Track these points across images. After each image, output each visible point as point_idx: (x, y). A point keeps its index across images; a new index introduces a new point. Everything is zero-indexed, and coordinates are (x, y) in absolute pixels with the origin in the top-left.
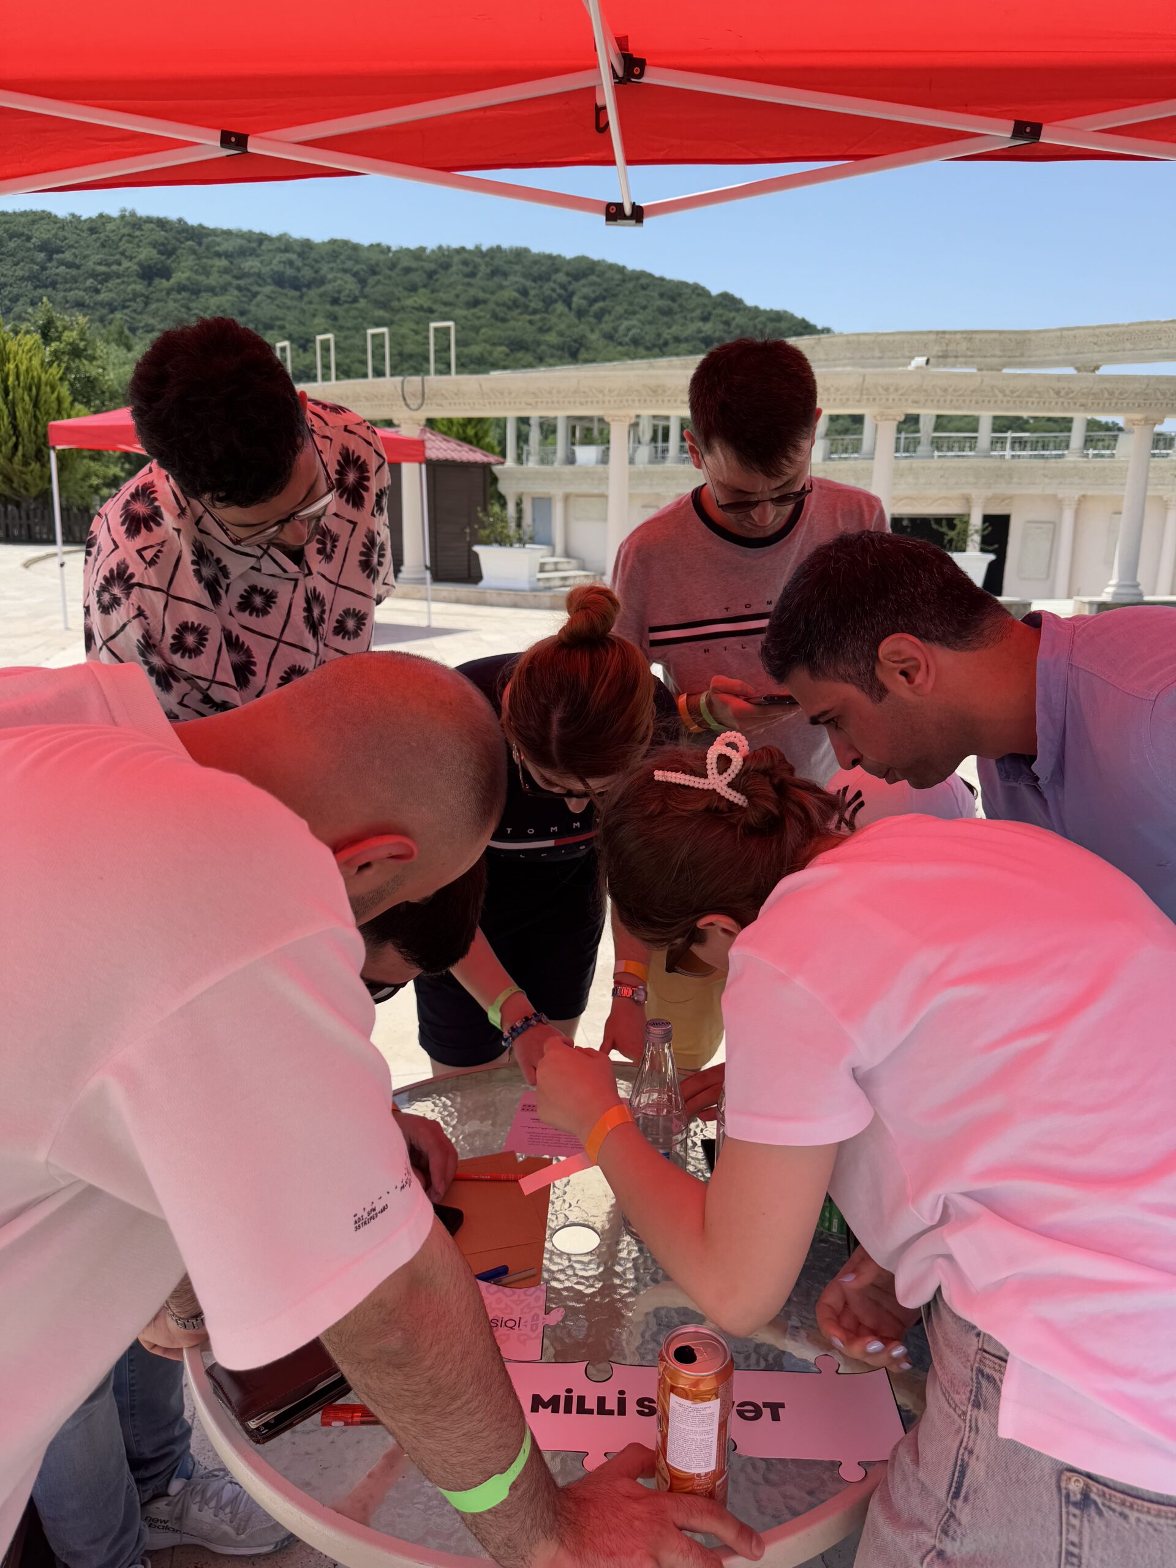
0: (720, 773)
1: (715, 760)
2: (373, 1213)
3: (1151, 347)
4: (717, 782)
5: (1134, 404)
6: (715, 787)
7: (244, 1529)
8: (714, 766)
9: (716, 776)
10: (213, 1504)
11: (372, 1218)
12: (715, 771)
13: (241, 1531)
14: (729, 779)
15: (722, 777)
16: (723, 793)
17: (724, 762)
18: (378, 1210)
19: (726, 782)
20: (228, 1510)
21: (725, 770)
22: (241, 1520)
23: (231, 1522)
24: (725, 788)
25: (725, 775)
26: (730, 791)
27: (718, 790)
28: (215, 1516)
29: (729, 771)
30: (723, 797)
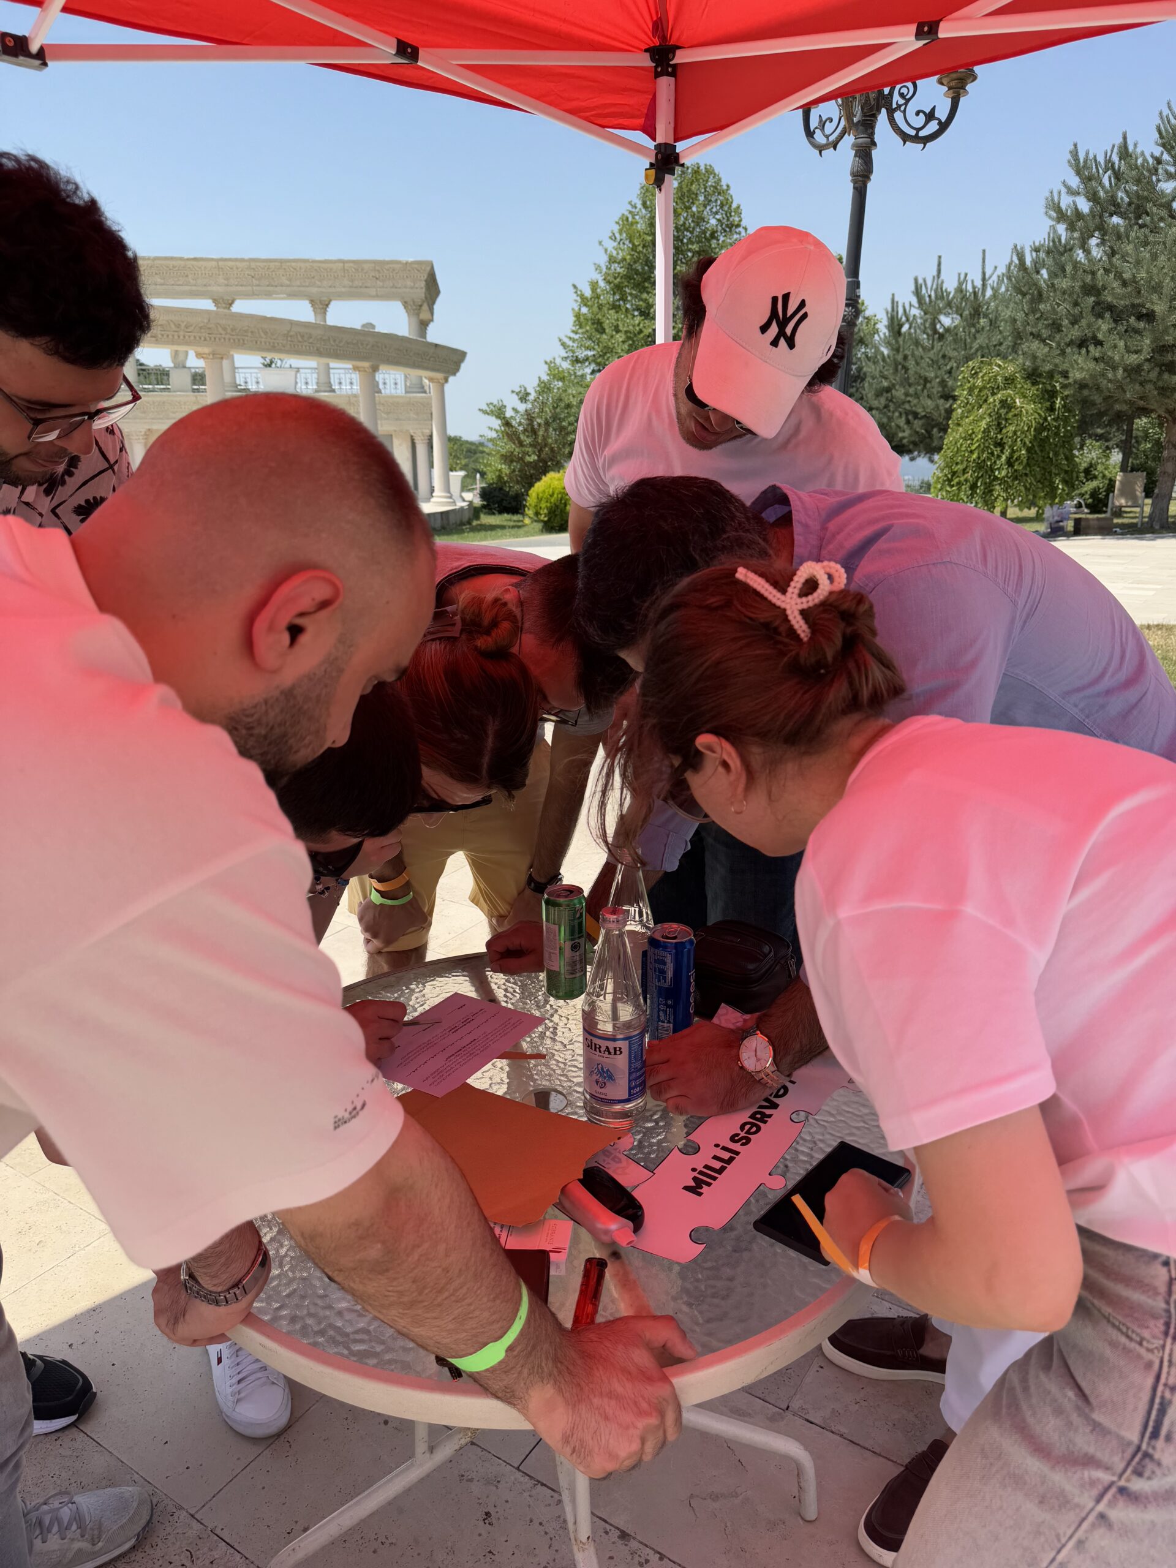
0: (800, 595)
1: (802, 580)
2: (355, 1112)
3: (181, 283)
4: (792, 603)
5: (200, 338)
6: (788, 607)
7: (99, 1538)
8: (799, 585)
9: (795, 596)
10: (55, 1529)
11: (354, 1117)
12: (797, 591)
13: (96, 1540)
14: (805, 606)
15: (799, 601)
16: (790, 618)
17: (811, 585)
18: (359, 1107)
19: (800, 607)
20: (74, 1527)
21: (806, 595)
22: (92, 1529)
23: (83, 1536)
24: (797, 613)
25: (804, 599)
26: (799, 618)
27: (789, 612)
28: (63, 1539)
29: (810, 598)
30: (789, 621)
